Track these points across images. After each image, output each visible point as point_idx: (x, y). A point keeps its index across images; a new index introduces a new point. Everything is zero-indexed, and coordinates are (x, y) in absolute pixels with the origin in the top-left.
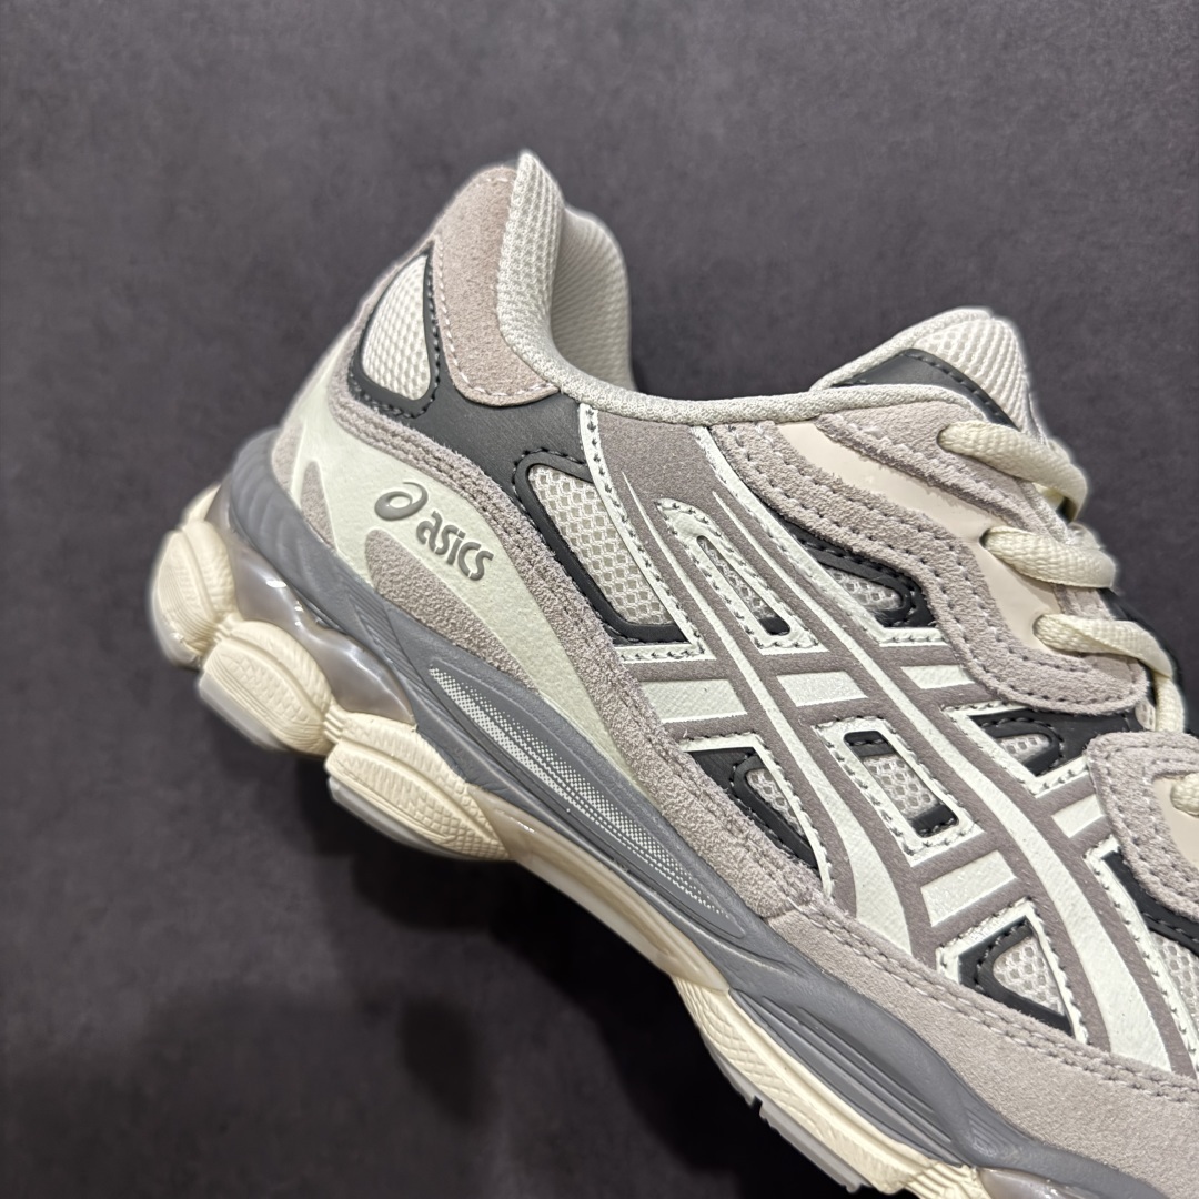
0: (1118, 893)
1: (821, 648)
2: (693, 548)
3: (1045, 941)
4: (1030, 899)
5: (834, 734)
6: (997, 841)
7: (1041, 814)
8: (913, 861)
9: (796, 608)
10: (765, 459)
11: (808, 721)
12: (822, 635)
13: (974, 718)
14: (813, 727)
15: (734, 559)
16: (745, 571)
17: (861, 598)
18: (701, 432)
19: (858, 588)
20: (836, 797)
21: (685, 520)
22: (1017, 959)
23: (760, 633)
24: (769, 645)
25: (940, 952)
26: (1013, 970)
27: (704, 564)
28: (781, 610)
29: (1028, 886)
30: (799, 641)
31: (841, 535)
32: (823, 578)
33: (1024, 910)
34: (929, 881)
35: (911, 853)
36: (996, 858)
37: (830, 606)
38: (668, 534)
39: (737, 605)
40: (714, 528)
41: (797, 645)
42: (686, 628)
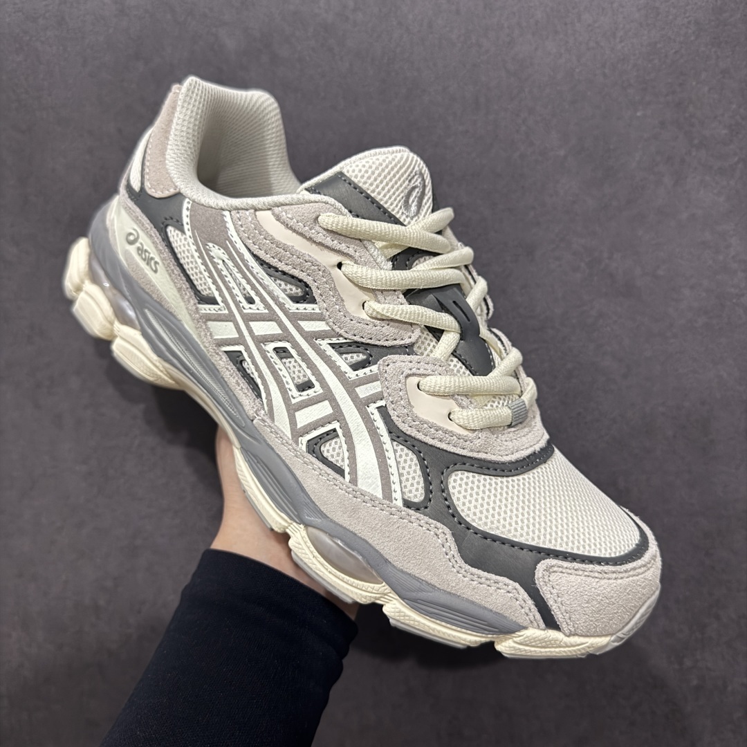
0: (380, 423)
1: (266, 311)
2: (221, 266)
3: (343, 439)
4: (338, 421)
5: (270, 347)
6: (328, 396)
7: (350, 387)
8: (294, 401)
9: (258, 293)
10: (247, 227)
11: (261, 341)
12: (267, 306)
13: (330, 344)
14: (262, 344)
15: (235, 270)
16: (239, 276)
17: (284, 291)
18: (226, 213)
19: (283, 286)
20: (269, 374)
21: (217, 252)
22: (330, 445)
23: (244, 303)
24: (248, 309)
25: (300, 439)
26: (328, 449)
27: (225, 272)
28: (253, 294)
29: (338, 415)
30: (258, 307)
31: (274, 262)
32: (268, 281)
33: (336, 425)
34: (298, 410)
35: (294, 398)
36: (327, 402)
37: (270, 293)
38: (211, 258)
39: (236, 291)
40: (227, 257)
41: (258, 309)
42: (219, 299)
